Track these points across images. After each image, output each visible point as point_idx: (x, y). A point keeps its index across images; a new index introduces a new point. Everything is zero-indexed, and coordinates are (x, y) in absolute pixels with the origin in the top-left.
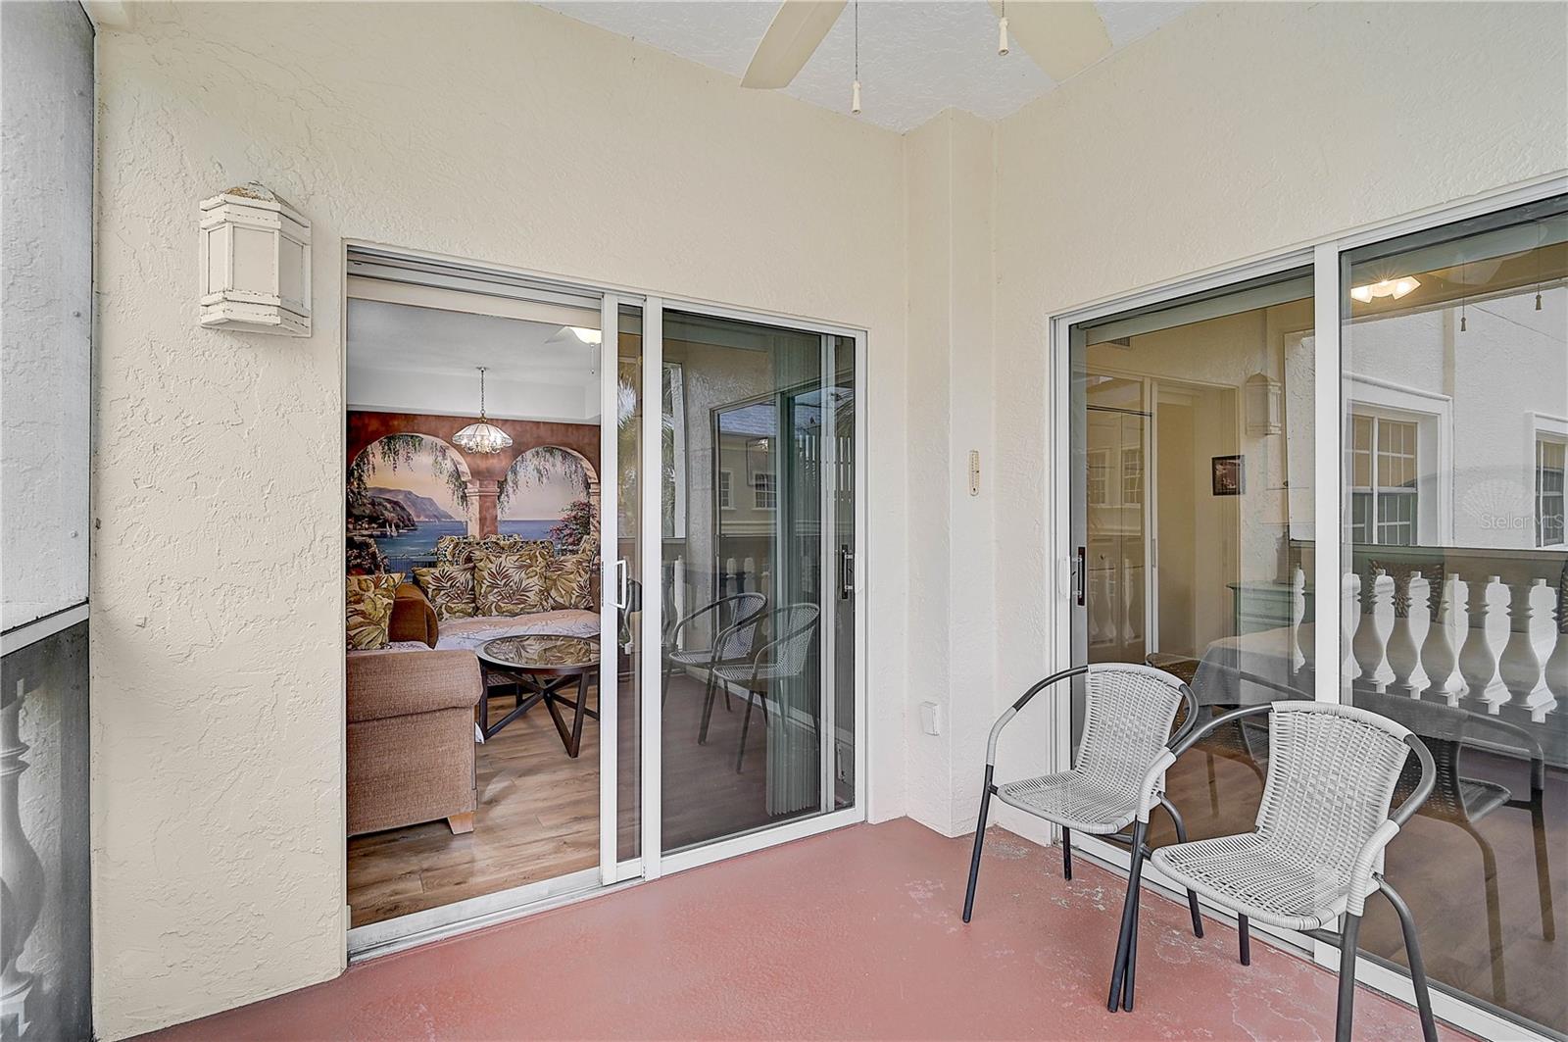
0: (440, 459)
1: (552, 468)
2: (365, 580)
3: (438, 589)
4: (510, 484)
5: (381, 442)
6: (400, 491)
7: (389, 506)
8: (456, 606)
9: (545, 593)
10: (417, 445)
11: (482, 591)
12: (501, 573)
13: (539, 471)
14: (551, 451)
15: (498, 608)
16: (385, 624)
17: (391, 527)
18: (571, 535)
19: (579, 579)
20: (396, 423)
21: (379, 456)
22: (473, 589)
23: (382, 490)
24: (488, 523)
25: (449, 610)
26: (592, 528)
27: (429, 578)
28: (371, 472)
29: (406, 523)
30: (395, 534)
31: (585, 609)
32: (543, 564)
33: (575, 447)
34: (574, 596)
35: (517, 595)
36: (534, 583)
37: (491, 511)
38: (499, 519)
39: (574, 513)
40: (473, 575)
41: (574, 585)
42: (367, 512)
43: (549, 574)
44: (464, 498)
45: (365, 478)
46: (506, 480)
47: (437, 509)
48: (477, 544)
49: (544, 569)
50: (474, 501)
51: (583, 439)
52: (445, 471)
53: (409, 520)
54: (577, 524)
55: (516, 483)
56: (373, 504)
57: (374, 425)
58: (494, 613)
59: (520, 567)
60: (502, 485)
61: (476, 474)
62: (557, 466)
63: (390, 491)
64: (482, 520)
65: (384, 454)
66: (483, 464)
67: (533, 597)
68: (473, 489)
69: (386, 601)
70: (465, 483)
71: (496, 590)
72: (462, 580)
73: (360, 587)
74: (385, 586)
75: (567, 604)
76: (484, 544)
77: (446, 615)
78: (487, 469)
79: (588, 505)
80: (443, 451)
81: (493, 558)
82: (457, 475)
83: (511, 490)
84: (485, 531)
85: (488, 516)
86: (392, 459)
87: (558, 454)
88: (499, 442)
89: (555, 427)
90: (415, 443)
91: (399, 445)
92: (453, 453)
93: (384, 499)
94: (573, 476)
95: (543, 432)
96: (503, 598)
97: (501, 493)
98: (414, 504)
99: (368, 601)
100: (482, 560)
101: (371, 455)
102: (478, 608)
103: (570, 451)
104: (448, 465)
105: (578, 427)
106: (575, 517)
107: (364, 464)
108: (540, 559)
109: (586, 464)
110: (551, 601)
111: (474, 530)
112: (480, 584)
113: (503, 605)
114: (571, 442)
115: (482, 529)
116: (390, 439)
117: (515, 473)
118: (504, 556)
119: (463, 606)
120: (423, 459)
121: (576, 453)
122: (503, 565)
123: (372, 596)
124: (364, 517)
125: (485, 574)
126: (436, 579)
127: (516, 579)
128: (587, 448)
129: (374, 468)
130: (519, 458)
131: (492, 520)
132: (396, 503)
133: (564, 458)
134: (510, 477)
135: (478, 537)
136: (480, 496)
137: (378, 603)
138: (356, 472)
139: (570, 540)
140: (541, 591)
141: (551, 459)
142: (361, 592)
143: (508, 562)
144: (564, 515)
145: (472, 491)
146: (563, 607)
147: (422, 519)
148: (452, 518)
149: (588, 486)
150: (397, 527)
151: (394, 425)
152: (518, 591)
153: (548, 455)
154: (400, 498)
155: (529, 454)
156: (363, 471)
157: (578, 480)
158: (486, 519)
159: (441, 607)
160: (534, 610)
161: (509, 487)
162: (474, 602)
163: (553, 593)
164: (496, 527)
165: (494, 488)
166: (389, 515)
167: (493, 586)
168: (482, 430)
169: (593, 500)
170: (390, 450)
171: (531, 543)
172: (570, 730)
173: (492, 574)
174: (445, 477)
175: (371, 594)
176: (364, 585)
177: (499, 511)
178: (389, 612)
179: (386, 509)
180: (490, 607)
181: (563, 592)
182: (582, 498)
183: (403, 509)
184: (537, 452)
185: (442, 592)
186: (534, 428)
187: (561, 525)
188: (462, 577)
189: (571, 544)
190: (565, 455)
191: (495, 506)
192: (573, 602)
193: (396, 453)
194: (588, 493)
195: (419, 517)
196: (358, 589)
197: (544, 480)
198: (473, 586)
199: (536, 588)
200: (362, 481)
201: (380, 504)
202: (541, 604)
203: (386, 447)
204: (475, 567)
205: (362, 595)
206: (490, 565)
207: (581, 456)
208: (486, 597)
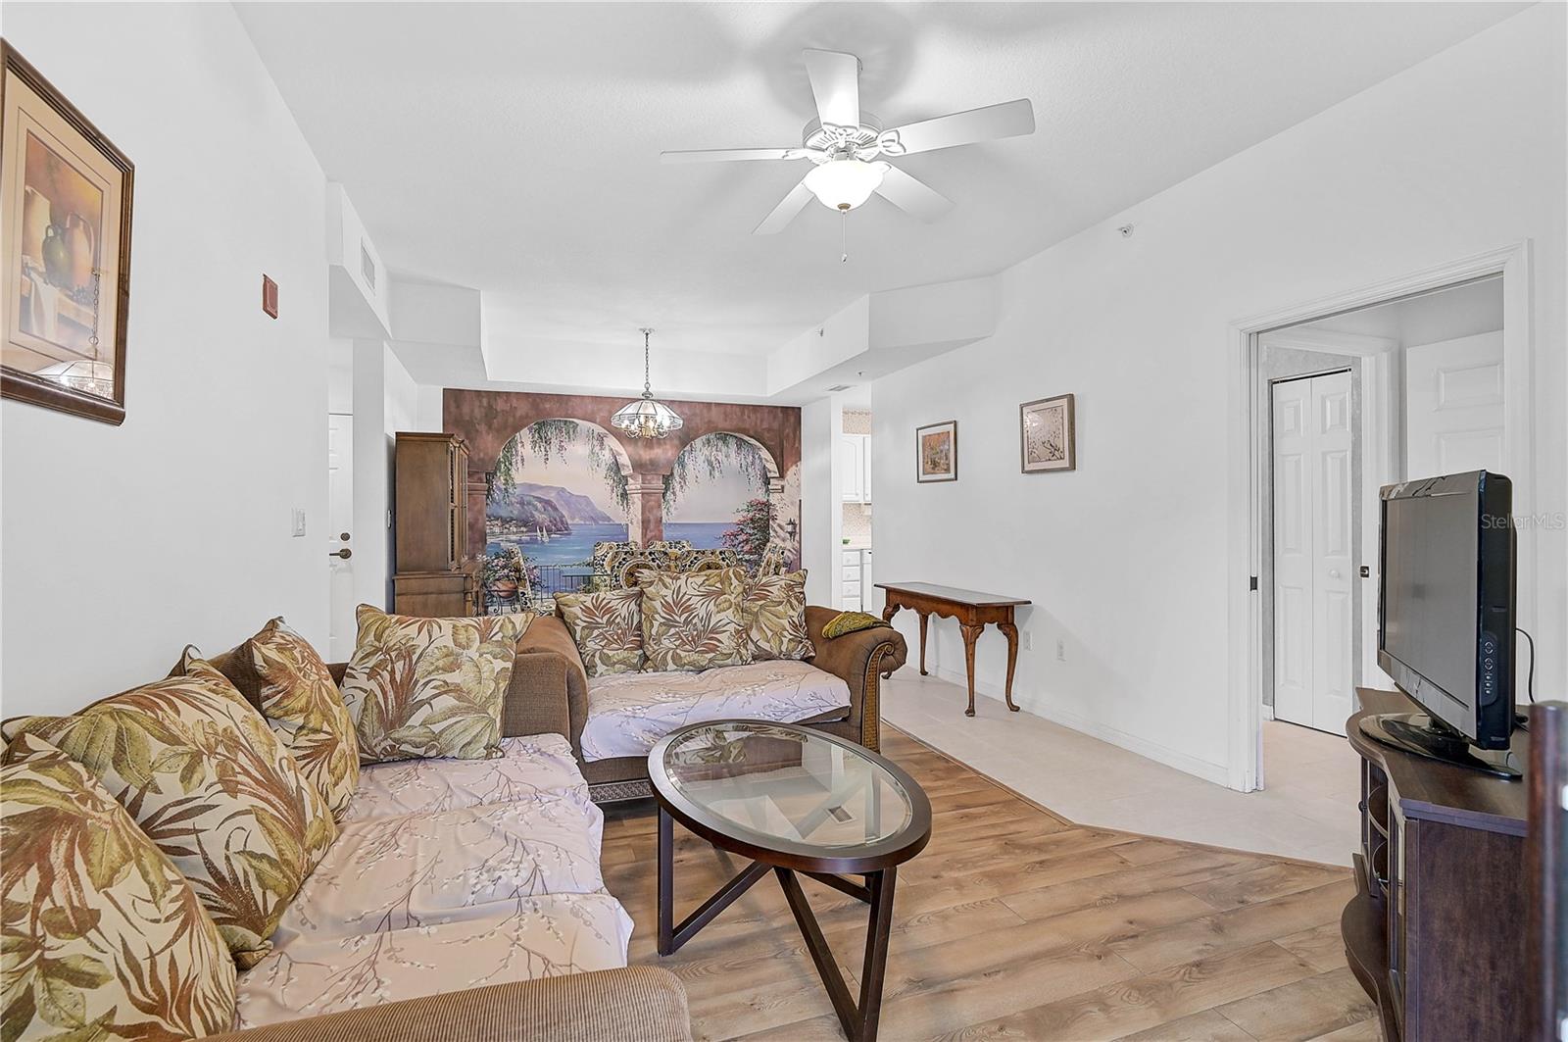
0: (597, 449)
1: (725, 459)
2: (466, 627)
3: (590, 627)
4: (677, 478)
5: (532, 428)
6: (551, 487)
7: (539, 505)
8: (616, 653)
9: (743, 634)
10: (571, 433)
11: (654, 632)
12: (680, 605)
13: (710, 463)
14: (724, 438)
15: (676, 659)
16: (495, 712)
17: (541, 531)
18: (747, 541)
19: (791, 613)
20: (547, 406)
21: (528, 446)
22: (639, 627)
23: (531, 487)
24: (652, 526)
25: (606, 660)
26: (772, 533)
27: (577, 610)
28: (520, 465)
29: (559, 527)
30: (546, 539)
31: (801, 660)
32: (740, 589)
33: (751, 433)
34: (785, 640)
35: (704, 637)
36: (727, 619)
37: (655, 511)
38: (664, 521)
39: (751, 514)
40: (640, 606)
41: (785, 622)
42: (515, 512)
43: (747, 604)
44: (624, 495)
45: (513, 472)
46: (672, 474)
47: (594, 509)
48: (641, 554)
49: (741, 596)
50: (636, 500)
51: (762, 421)
52: (604, 463)
53: (562, 522)
54: (754, 528)
55: (683, 477)
56: (522, 503)
57: (523, 408)
58: (671, 666)
59: (707, 595)
60: (667, 480)
61: (639, 466)
62: (731, 457)
63: (541, 488)
64: (645, 523)
65: (534, 443)
66: (646, 455)
67: (726, 642)
68: (634, 485)
69: (499, 665)
70: (625, 477)
71: (673, 631)
72: (624, 612)
73: (455, 641)
74: (498, 637)
75: (775, 652)
76: (650, 554)
77: (601, 668)
78: (651, 460)
79: (767, 505)
80: (601, 439)
81: (668, 580)
82: (616, 467)
83: (678, 487)
84: (648, 537)
85: (651, 517)
86: (543, 449)
87: (732, 442)
88: (666, 423)
89: (729, 409)
90: (570, 430)
91: (551, 433)
92: (612, 442)
93: (534, 497)
94: (750, 470)
95: (715, 414)
96: (684, 643)
97: (667, 489)
98: (568, 503)
99: (467, 667)
100: (651, 583)
101: (520, 445)
102: (647, 659)
103: (746, 438)
104: (606, 456)
105: (756, 408)
106: (751, 519)
107: (511, 455)
108: (735, 582)
109: (765, 454)
110: (751, 646)
111: (635, 535)
112: (651, 619)
113: (683, 654)
114: (747, 426)
115: (644, 535)
116: (542, 425)
117: (683, 465)
118: (683, 577)
119: (625, 654)
120: (579, 449)
121: (753, 441)
122: (683, 591)
123: (476, 657)
124: (512, 519)
125: (657, 604)
126: (586, 610)
127: (702, 613)
128: (766, 435)
129: (523, 460)
130: (688, 448)
131: (656, 523)
132: (548, 502)
133: (739, 447)
134: (677, 471)
135: (640, 543)
136: (643, 494)
137: (486, 668)
138: (503, 465)
139: (747, 548)
140: (738, 632)
141: (724, 449)
142: (458, 650)
143: (691, 585)
144: (739, 517)
145: (633, 487)
146: (769, 657)
147: (577, 521)
148: (609, 519)
149: (767, 481)
150: (549, 531)
151: (545, 409)
152: (704, 631)
153: (720, 443)
154: (552, 496)
155: (698, 443)
156: (511, 464)
157: (755, 473)
158: (649, 521)
159: (593, 656)
160: (729, 661)
161: (676, 483)
162: (641, 648)
163: (754, 634)
164: (661, 531)
165: (659, 484)
166: (540, 517)
167: (668, 624)
168: (646, 408)
169: (774, 499)
170: (542, 438)
171: (708, 553)
172: (856, 996)
173: (666, 606)
174: (603, 471)
175: (473, 652)
176: (462, 638)
177: (664, 512)
178: (503, 685)
179: (537, 509)
180: (664, 658)
181: (770, 634)
182: (761, 497)
183: (555, 509)
184: (709, 441)
185: (596, 633)
186: (705, 411)
187: (736, 529)
188: (625, 609)
189: (747, 553)
190: (740, 443)
191: (660, 506)
192: (784, 649)
193: (548, 442)
194: (767, 490)
195: (573, 518)
196: (451, 644)
197: (717, 474)
198: (640, 622)
199: (731, 628)
200: (510, 475)
201: (529, 503)
202: (739, 652)
203: (537, 435)
204: (642, 593)
205: (458, 655)
206: (664, 592)
207: (758, 444)
208: (658, 642)
